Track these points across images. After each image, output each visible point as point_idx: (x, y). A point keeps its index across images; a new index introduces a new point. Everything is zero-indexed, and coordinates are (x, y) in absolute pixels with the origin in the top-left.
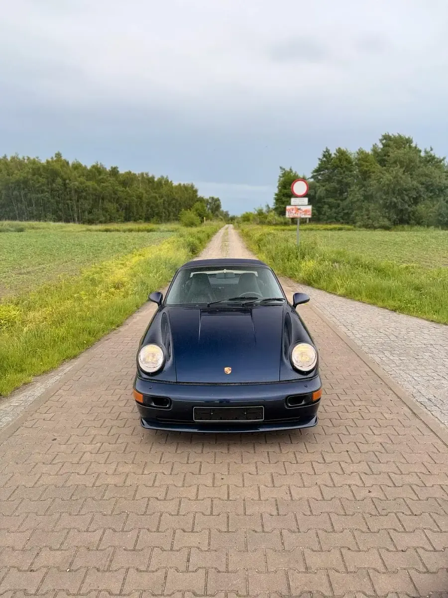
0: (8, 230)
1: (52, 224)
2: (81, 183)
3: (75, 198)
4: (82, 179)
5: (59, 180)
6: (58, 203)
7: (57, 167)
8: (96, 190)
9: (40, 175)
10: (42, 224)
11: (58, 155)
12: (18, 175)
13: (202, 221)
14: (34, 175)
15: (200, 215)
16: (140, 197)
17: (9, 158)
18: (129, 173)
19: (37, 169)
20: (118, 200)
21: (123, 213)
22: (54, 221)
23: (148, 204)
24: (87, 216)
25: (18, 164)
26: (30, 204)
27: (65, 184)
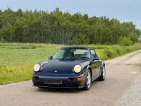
0: (28, 48)
1: (50, 45)
2: (67, 23)
3: (63, 31)
4: (68, 21)
5: (56, 22)
6: (55, 34)
7: (56, 15)
8: (74, 27)
9: (47, 20)
10: (45, 45)
11: (57, 9)
12: (36, 20)
13: (133, 43)
14: (44, 19)
15: (132, 40)
16: (99, 31)
17: (33, 12)
18: (95, 17)
19: (45, 16)
20: (86, 32)
21: (88, 40)
22: (52, 43)
23: (103, 35)
24: (69, 41)
25: (37, 14)
26: (41, 35)
27: (59, 25)
